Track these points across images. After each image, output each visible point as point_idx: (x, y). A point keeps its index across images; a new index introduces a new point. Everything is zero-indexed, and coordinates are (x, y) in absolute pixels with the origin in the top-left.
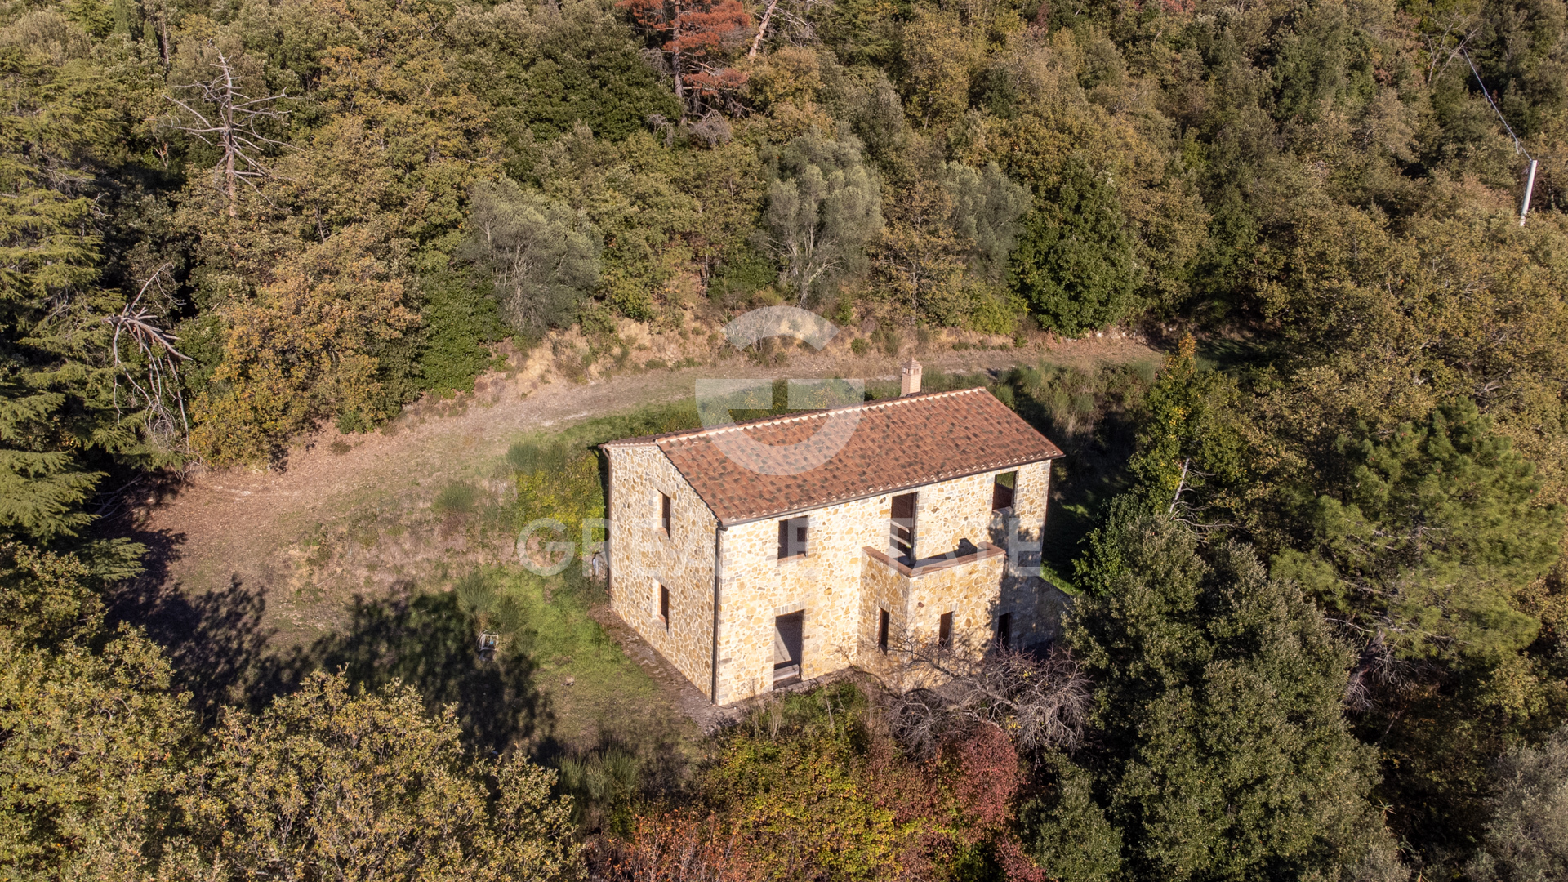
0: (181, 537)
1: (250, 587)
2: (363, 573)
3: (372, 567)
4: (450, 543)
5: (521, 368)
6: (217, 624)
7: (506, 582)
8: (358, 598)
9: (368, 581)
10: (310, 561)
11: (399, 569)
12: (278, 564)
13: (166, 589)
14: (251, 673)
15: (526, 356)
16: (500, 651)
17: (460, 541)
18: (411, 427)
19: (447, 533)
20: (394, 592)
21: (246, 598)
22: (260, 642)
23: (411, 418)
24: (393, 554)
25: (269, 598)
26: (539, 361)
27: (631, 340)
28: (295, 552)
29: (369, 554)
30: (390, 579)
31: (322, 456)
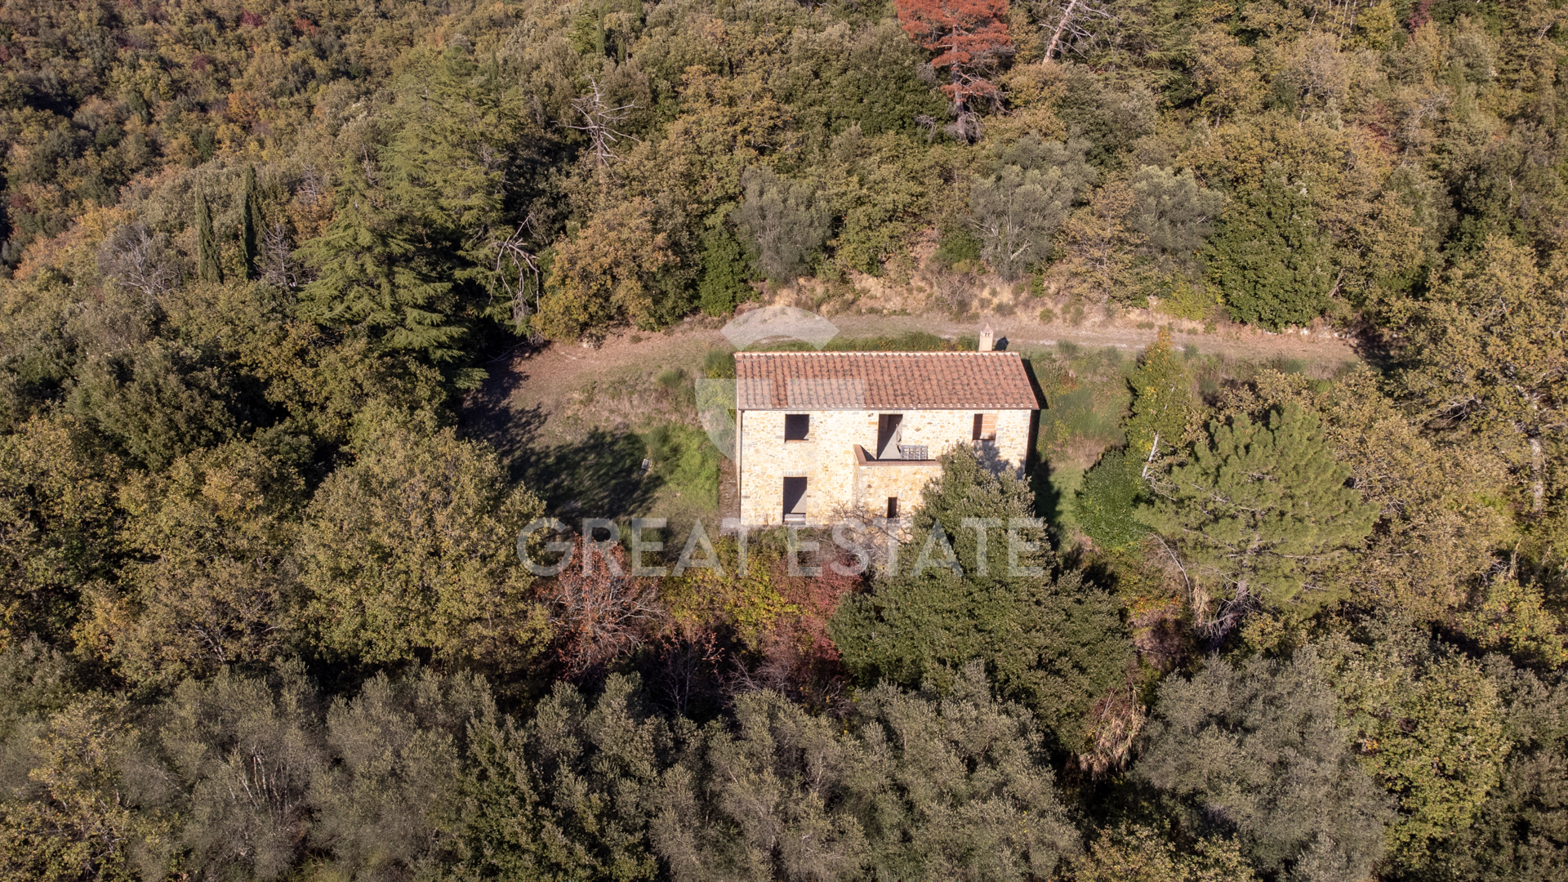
0: (527, 377)
1: (543, 411)
2: (606, 414)
3: (612, 411)
4: (659, 406)
5: (771, 302)
6: (516, 426)
7: (682, 435)
8: (597, 428)
9: (607, 420)
10: (581, 402)
11: (626, 416)
12: (564, 400)
13: (504, 403)
14: (518, 453)
15: (775, 293)
16: (650, 471)
17: (665, 405)
18: (683, 332)
19: (658, 400)
20: (617, 428)
21: (539, 416)
22: (532, 439)
23: (686, 326)
24: (625, 406)
25: (550, 419)
26: (784, 297)
27: (865, 291)
28: (576, 396)
29: (613, 404)
30: (619, 420)
31: (624, 344)
